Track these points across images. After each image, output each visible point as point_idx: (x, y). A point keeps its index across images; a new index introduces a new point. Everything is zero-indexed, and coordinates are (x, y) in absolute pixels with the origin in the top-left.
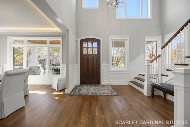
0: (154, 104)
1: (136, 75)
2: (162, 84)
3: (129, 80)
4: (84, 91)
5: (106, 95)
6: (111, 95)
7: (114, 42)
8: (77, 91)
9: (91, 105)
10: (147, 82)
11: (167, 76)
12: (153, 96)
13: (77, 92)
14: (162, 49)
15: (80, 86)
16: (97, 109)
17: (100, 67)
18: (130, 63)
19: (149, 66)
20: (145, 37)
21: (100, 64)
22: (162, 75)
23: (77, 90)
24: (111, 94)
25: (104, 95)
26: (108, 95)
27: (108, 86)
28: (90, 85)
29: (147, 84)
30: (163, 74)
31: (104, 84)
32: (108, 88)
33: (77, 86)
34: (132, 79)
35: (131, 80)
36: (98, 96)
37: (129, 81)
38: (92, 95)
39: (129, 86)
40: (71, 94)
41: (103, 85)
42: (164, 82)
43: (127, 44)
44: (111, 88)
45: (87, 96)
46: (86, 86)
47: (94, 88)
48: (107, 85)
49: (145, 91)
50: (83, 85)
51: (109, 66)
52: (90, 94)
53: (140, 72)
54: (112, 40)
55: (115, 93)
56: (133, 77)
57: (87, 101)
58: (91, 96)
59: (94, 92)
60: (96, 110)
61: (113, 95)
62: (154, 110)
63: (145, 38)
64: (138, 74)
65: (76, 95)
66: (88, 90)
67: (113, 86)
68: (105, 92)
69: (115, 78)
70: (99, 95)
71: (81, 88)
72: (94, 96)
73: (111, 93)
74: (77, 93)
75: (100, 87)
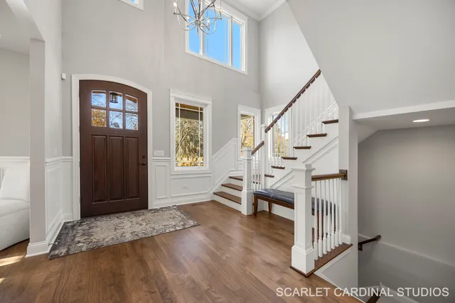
0: (259, 226)
1: (225, 180)
2: (266, 190)
3: (211, 190)
4: (102, 233)
5: (172, 230)
6: (184, 228)
7: (182, 105)
8: (77, 239)
9: (142, 262)
10: (248, 190)
11: (273, 177)
12: (256, 214)
13: (79, 242)
14: (266, 132)
15: (80, 224)
16: (165, 266)
17: (145, 165)
18: (213, 154)
19: (249, 161)
20: (239, 106)
21: (145, 157)
22: (266, 176)
23: (75, 236)
24: (183, 225)
25: (167, 231)
26: (178, 228)
27: (169, 210)
28: (117, 215)
29: (247, 193)
30: (267, 174)
31: (158, 208)
32: (171, 214)
33: (73, 227)
34: (217, 188)
35: (215, 190)
36: (152, 236)
37: (212, 192)
38: (136, 238)
39: (213, 202)
40: (57, 252)
41: (156, 211)
42: (268, 187)
43: (207, 114)
44: (179, 213)
45: (123, 244)
46: (104, 219)
47: (134, 219)
48: (166, 208)
49: (244, 208)
50: (93, 219)
51: (169, 161)
52: (129, 237)
53: (231, 173)
54: (176, 98)
55: (191, 223)
56: (220, 184)
57: (127, 255)
58: (132, 243)
59: (138, 229)
60: (163, 269)
61: (187, 226)
62: (262, 235)
63: (239, 109)
64: (227, 176)
65: (82, 252)
66: (116, 229)
67: (182, 209)
68: (167, 223)
69: (185, 188)
70: (154, 234)
71: (90, 228)
72: (141, 239)
73: (182, 223)
74: (80, 244)
75: (149, 215)
